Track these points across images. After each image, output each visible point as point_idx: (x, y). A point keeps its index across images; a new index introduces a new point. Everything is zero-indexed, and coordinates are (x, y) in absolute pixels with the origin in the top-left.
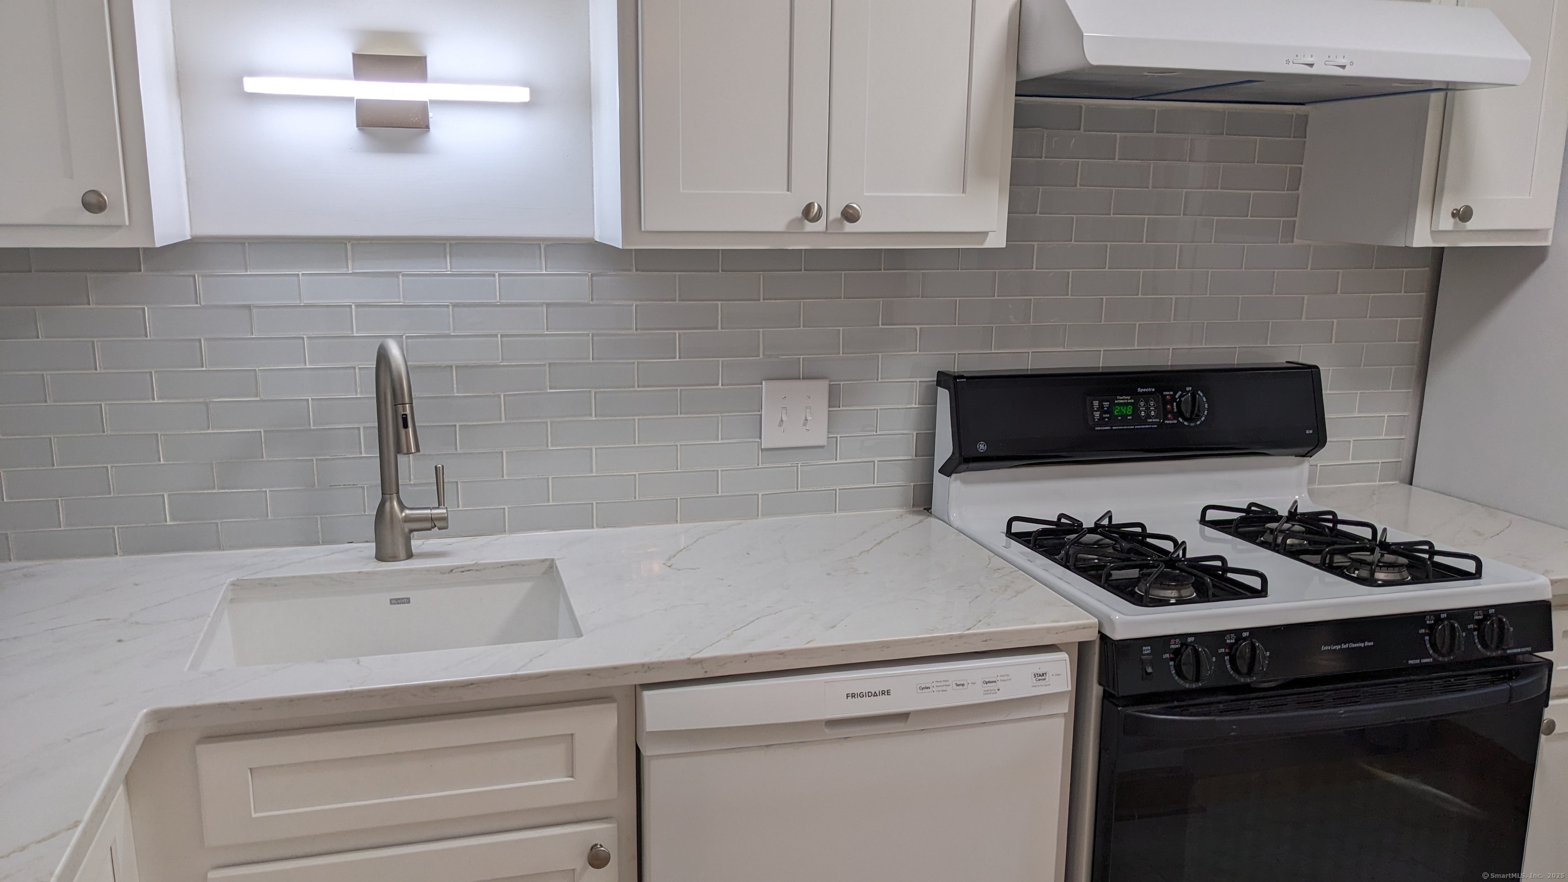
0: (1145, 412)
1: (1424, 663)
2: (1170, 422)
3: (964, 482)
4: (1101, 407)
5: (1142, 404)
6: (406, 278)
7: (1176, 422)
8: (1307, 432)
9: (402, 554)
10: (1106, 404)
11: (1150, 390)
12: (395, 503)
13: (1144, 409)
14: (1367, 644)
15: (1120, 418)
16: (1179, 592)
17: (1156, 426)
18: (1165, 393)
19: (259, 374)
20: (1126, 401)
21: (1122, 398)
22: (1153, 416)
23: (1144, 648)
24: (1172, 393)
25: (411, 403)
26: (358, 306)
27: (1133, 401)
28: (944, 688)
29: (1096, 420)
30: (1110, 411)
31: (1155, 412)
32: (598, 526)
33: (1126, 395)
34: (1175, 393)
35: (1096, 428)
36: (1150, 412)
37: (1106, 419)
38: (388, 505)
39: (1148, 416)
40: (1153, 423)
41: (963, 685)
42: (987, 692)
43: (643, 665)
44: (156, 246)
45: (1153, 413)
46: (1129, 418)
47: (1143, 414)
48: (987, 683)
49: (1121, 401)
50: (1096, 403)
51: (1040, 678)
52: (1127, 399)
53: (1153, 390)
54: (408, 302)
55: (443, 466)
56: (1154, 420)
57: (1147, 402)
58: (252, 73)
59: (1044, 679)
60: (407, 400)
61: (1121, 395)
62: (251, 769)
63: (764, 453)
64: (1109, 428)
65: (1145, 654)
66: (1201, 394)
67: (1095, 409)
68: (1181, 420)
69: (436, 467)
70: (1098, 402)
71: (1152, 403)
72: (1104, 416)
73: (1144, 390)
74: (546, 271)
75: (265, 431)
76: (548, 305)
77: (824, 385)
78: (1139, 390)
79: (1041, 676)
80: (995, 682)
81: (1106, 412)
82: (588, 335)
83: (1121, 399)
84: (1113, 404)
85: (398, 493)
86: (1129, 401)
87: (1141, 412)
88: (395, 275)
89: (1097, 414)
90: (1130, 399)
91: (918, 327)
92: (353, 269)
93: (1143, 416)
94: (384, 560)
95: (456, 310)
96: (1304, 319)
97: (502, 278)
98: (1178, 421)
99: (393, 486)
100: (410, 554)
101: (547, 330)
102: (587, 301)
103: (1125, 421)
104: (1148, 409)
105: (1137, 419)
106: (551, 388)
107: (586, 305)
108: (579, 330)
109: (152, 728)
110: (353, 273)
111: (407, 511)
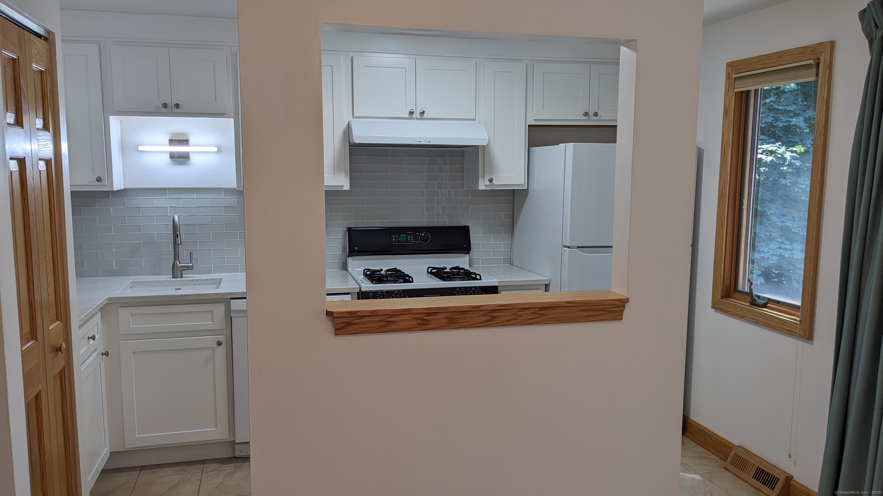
2: (418, 242)
3: (353, 259)
5: (409, 237)
6: (184, 199)
8: (464, 246)
9: (180, 276)
10: (397, 236)
11: (411, 232)
12: (178, 261)
15: (401, 241)
18: (416, 233)
19: (141, 226)
20: (404, 236)
24: (418, 233)
25: (180, 231)
26: (169, 207)
27: (406, 236)
30: (398, 238)
32: (240, 272)
33: (404, 234)
34: (420, 234)
35: (393, 244)
37: (397, 241)
38: (176, 262)
40: (412, 242)
43: (231, 293)
44: (114, 190)
45: (412, 239)
47: (409, 240)
50: (394, 236)
53: (413, 232)
54: (184, 206)
55: (192, 252)
57: (410, 236)
58: (141, 145)
60: (178, 230)
62: (131, 315)
64: (397, 244)
65: (371, 295)
66: (428, 234)
67: (394, 238)
68: (421, 241)
69: (190, 252)
71: (412, 236)
73: (409, 233)
74: (224, 197)
75: (143, 242)
76: (225, 207)
78: (408, 232)
81: (397, 239)
83: (402, 235)
84: (399, 237)
85: (179, 259)
88: (180, 198)
89: (394, 240)
91: (340, 214)
92: (168, 197)
94: (173, 277)
95: (198, 208)
96: (470, 212)
97: (211, 199)
98: (421, 242)
99: (176, 257)
100: (182, 277)
101: (224, 214)
102: (237, 205)
103: (403, 241)
104: (411, 238)
105: (407, 241)
106: (226, 231)
107: (236, 207)
108: (234, 214)
109: (107, 302)
110: (168, 198)
111: (180, 264)
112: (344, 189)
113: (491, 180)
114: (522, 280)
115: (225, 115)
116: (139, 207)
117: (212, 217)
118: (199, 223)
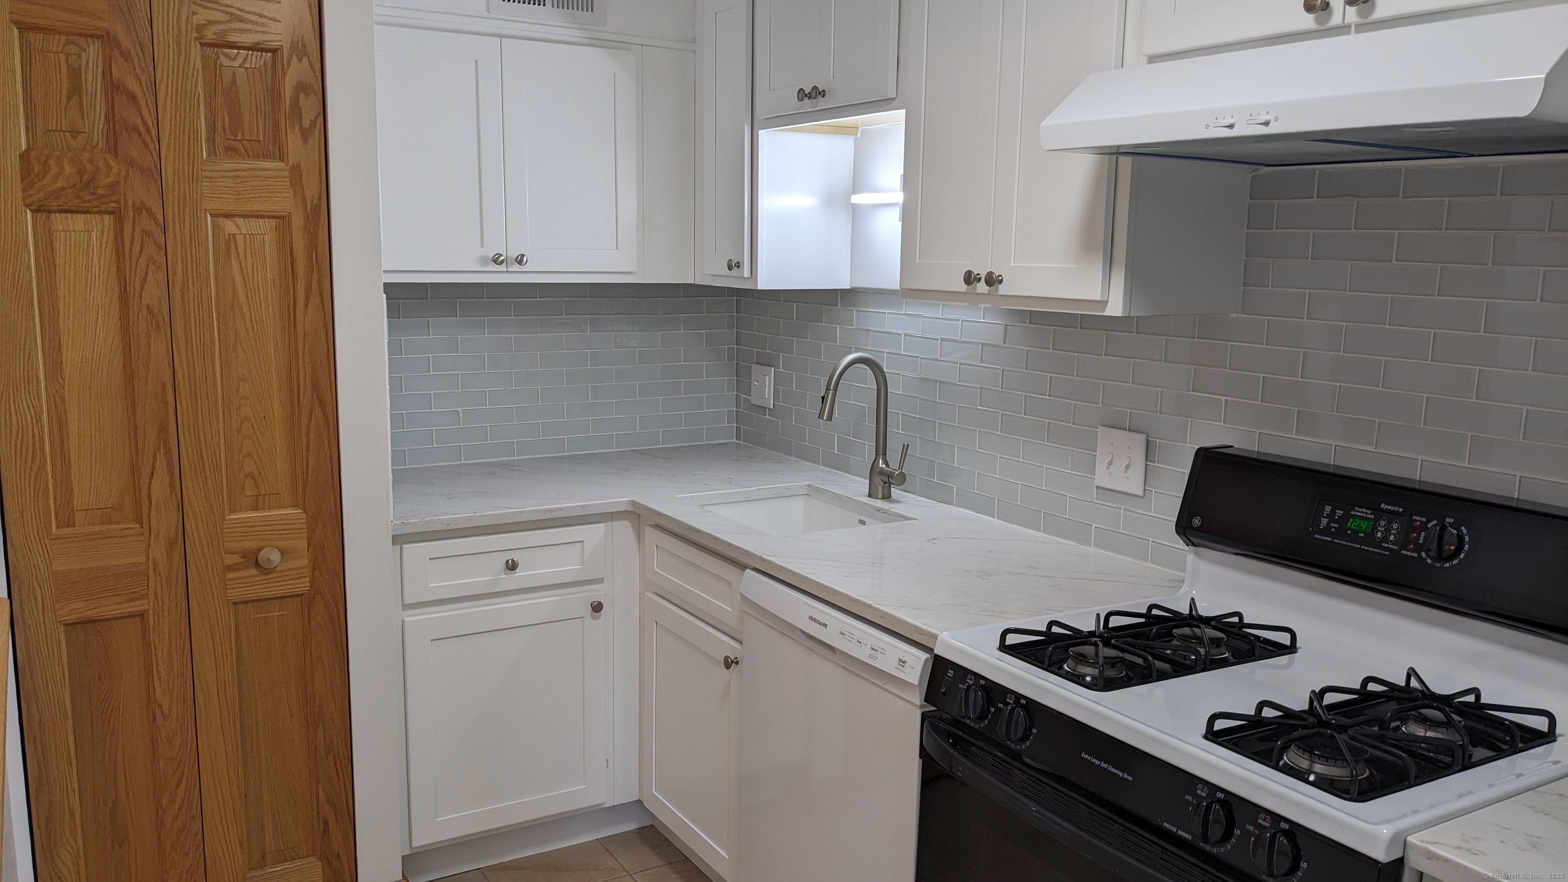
0: (1383, 534)
1: (1180, 835)
2: (1408, 553)
4: (1333, 512)
5: (1383, 523)
6: (924, 319)
7: (1416, 555)
9: (880, 496)
10: (1339, 512)
11: (1396, 509)
12: (881, 459)
13: (1383, 529)
14: (1126, 776)
15: (1349, 532)
16: (1076, 665)
17: (1387, 553)
18: (1414, 517)
20: (1365, 515)
21: (1361, 510)
22: (1391, 541)
23: (949, 671)
24: (1424, 519)
26: (906, 334)
27: (1373, 517)
28: (851, 639)
29: (1322, 527)
30: (1343, 520)
31: (1395, 537)
32: (997, 517)
33: (1367, 509)
34: (1428, 522)
35: (1316, 536)
36: (1390, 535)
37: (1333, 530)
38: (878, 459)
39: (1385, 539)
40: (1388, 549)
41: (861, 643)
42: (871, 656)
43: (746, 551)
44: (759, 290)
45: (1392, 538)
46: (1360, 535)
47: (1379, 535)
48: (873, 649)
49: (1359, 514)
50: (1328, 509)
51: (902, 664)
52: (1367, 513)
53: (1401, 510)
54: (923, 335)
55: (908, 445)
56: (1390, 546)
57: (1390, 523)
59: (904, 666)
61: (1360, 507)
63: (1101, 491)
64: (1329, 539)
65: (948, 676)
66: (1465, 531)
67: (1325, 515)
68: (1423, 555)
69: (904, 444)
70: (1330, 508)
71: (1395, 526)
72: (1332, 525)
73: (1389, 507)
74: (984, 319)
76: (983, 344)
77: (1142, 437)
78: (1383, 506)
79: (903, 662)
80: (877, 651)
81: (1336, 521)
82: (1000, 369)
83: (1359, 512)
84: (1347, 516)
85: (885, 454)
86: (1368, 516)
87: (1377, 532)
88: (920, 316)
89: (1324, 521)
90: (1370, 514)
91: (1224, 399)
92: (904, 310)
93: (1378, 538)
94: (870, 495)
95: (943, 342)
97: (964, 323)
98: (1420, 556)
99: (881, 449)
100: (887, 497)
101: (981, 363)
102: (1001, 344)
103: (1354, 537)
104: (1388, 531)
105: (1370, 538)
106: (980, 406)
107: (1001, 347)
108: (996, 365)
109: (630, 508)
110: (905, 314)
111: (884, 466)
112: (1106, 313)
115: (894, 103)
116: (868, 330)
117: (961, 366)
118: (941, 379)
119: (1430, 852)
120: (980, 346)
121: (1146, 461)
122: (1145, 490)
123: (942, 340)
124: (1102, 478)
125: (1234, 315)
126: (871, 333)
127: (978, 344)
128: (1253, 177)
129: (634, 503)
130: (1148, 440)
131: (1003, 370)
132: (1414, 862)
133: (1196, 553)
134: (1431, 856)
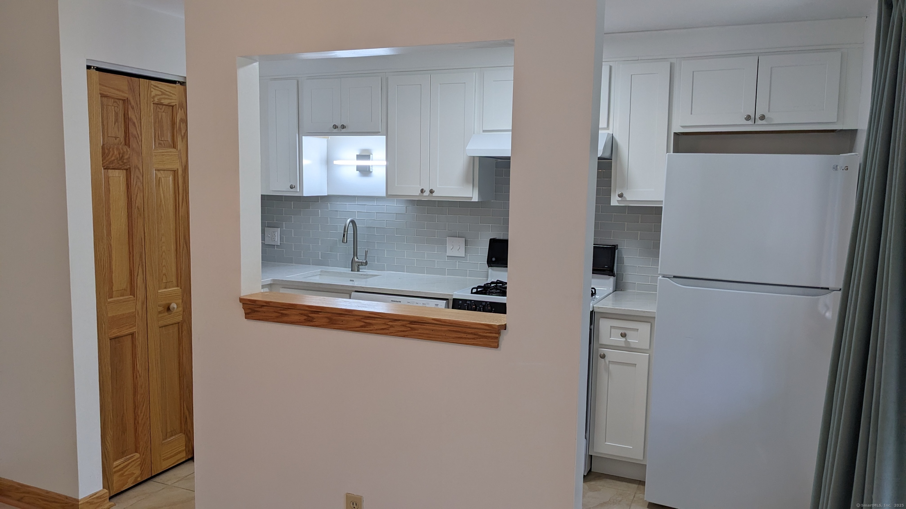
3: (493, 270)
6: (367, 206)
8: (606, 267)
9: (356, 270)
12: (356, 257)
23: (460, 301)
26: (357, 212)
32: (406, 272)
38: (354, 258)
41: (418, 303)
43: (352, 286)
44: (304, 196)
54: (368, 211)
55: (367, 251)
58: (335, 160)
63: (448, 257)
69: (365, 251)
76: (396, 213)
77: (464, 239)
79: (437, 305)
80: (425, 304)
82: (405, 222)
85: (357, 255)
88: (365, 205)
91: (491, 225)
94: (352, 271)
96: (626, 231)
99: (355, 254)
100: (358, 271)
101: (396, 220)
102: (405, 213)
106: (396, 234)
107: (405, 214)
108: (403, 220)
109: (272, 283)
110: (357, 204)
111: (357, 260)
112: (472, 201)
113: (621, 196)
114: (624, 309)
115: (379, 134)
116: (337, 211)
117: (387, 221)
118: (377, 227)
119: (599, 307)
120: (395, 214)
121: (465, 246)
122: (465, 255)
123: (377, 213)
124: (449, 253)
125: (492, 201)
126: (338, 212)
127: (395, 213)
128: (496, 162)
129: (274, 280)
130: (465, 240)
131: (406, 222)
132: (596, 310)
133: (491, 269)
134: (599, 308)
